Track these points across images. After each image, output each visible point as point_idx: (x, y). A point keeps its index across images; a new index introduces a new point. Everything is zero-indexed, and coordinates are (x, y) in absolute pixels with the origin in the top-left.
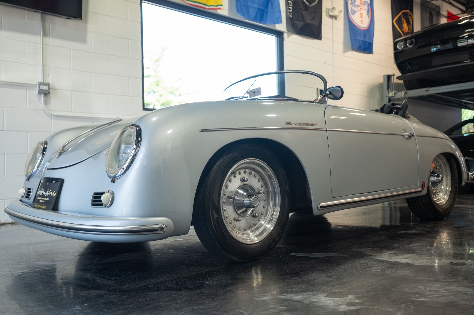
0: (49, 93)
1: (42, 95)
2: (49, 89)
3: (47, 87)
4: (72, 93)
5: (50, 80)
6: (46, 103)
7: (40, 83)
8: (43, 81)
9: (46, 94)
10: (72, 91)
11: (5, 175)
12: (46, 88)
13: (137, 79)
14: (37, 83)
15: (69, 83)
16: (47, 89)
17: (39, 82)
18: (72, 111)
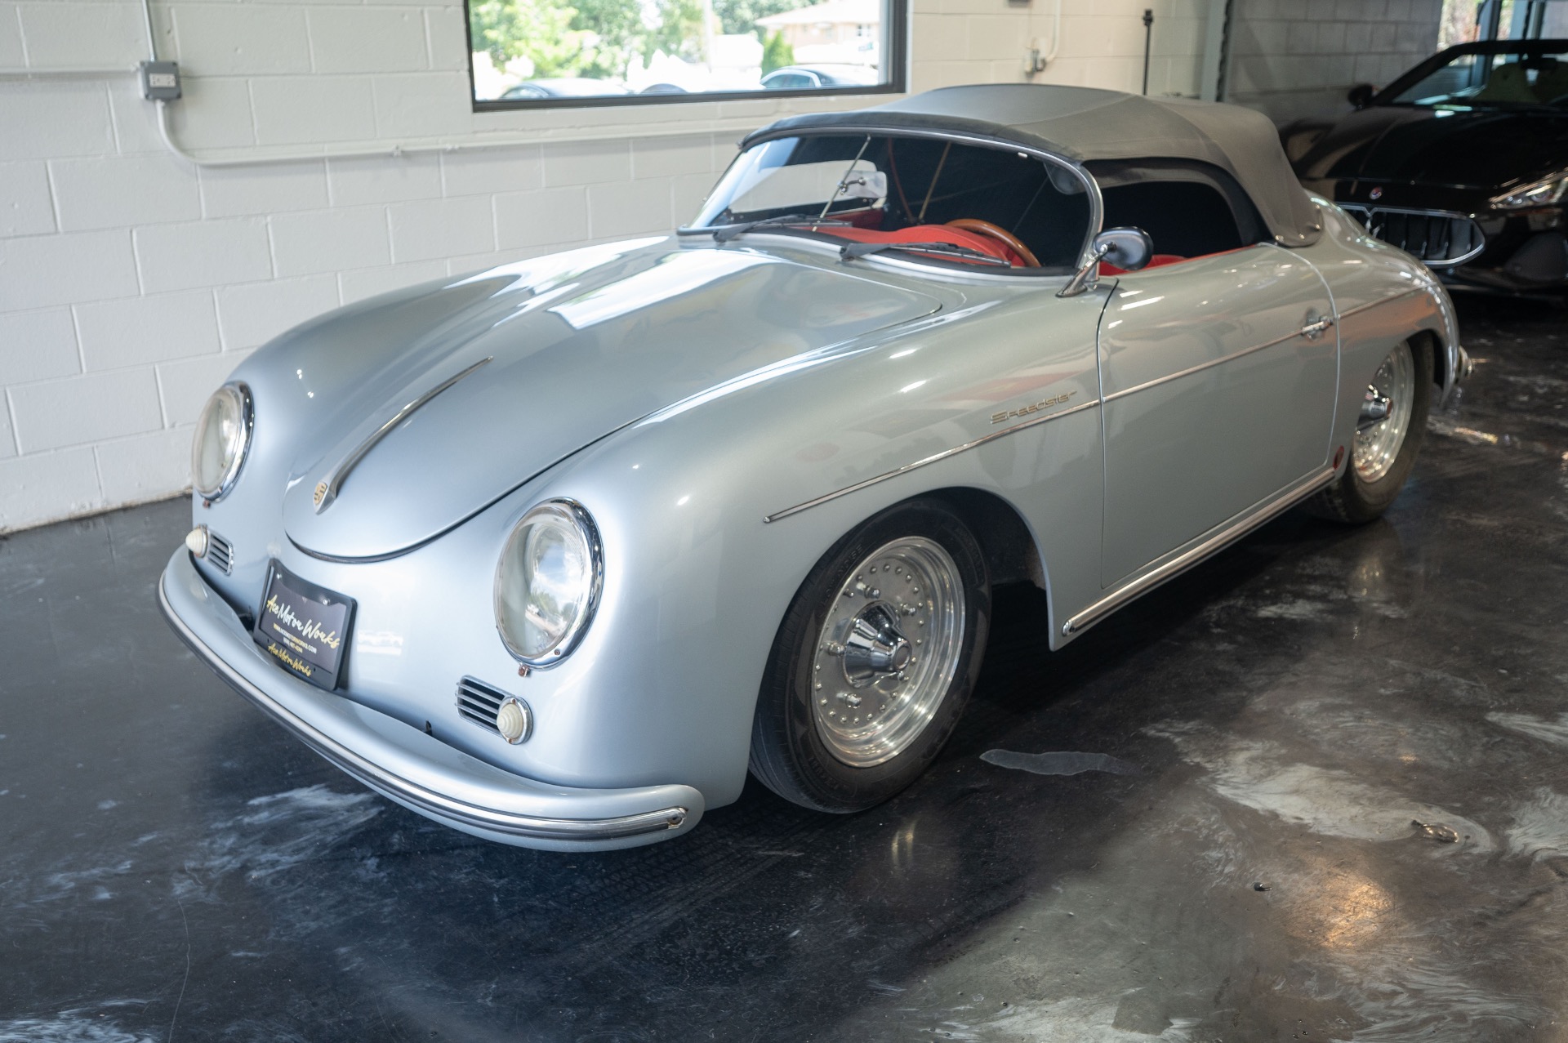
0: (179, 96)
1: (159, 105)
2: (178, 82)
3: (172, 77)
4: (250, 83)
5: (177, 52)
6: (172, 128)
7: (146, 65)
8: (156, 57)
9: (171, 98)
10: (249, 75)
11: (81, 370)
12: (169, 83)
13: (448, 10)
14: (138, 64)
15: (236, 49)
16: (173, 84)
17: (142, 64)
18: (258, 142)
